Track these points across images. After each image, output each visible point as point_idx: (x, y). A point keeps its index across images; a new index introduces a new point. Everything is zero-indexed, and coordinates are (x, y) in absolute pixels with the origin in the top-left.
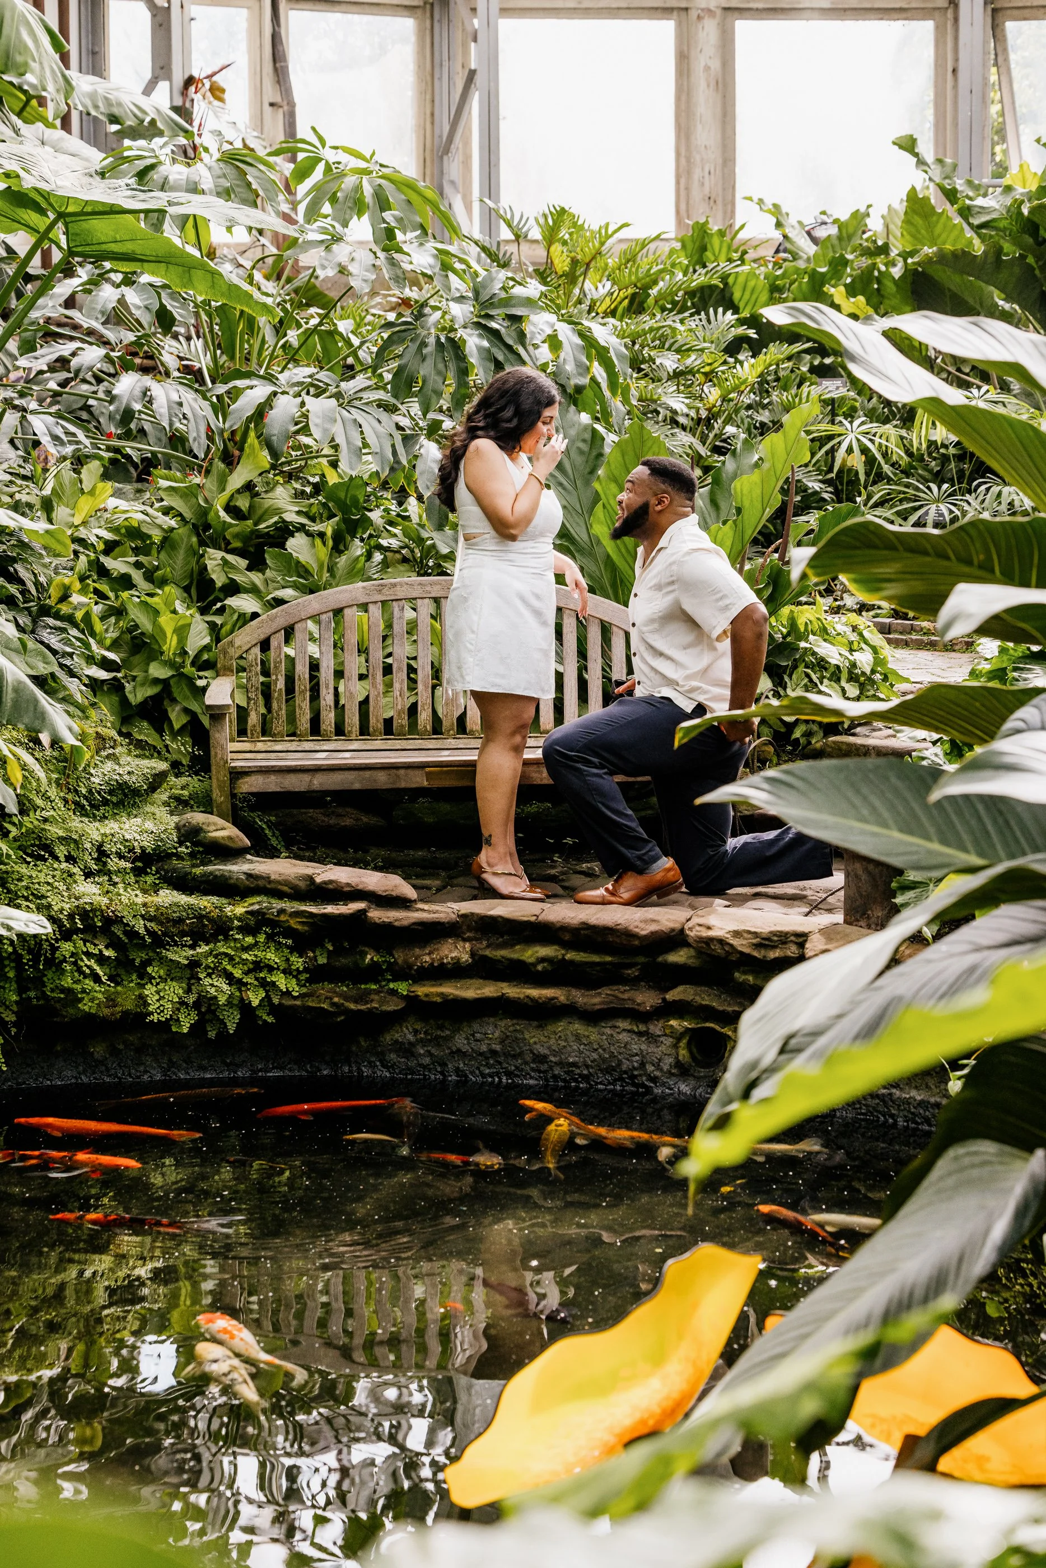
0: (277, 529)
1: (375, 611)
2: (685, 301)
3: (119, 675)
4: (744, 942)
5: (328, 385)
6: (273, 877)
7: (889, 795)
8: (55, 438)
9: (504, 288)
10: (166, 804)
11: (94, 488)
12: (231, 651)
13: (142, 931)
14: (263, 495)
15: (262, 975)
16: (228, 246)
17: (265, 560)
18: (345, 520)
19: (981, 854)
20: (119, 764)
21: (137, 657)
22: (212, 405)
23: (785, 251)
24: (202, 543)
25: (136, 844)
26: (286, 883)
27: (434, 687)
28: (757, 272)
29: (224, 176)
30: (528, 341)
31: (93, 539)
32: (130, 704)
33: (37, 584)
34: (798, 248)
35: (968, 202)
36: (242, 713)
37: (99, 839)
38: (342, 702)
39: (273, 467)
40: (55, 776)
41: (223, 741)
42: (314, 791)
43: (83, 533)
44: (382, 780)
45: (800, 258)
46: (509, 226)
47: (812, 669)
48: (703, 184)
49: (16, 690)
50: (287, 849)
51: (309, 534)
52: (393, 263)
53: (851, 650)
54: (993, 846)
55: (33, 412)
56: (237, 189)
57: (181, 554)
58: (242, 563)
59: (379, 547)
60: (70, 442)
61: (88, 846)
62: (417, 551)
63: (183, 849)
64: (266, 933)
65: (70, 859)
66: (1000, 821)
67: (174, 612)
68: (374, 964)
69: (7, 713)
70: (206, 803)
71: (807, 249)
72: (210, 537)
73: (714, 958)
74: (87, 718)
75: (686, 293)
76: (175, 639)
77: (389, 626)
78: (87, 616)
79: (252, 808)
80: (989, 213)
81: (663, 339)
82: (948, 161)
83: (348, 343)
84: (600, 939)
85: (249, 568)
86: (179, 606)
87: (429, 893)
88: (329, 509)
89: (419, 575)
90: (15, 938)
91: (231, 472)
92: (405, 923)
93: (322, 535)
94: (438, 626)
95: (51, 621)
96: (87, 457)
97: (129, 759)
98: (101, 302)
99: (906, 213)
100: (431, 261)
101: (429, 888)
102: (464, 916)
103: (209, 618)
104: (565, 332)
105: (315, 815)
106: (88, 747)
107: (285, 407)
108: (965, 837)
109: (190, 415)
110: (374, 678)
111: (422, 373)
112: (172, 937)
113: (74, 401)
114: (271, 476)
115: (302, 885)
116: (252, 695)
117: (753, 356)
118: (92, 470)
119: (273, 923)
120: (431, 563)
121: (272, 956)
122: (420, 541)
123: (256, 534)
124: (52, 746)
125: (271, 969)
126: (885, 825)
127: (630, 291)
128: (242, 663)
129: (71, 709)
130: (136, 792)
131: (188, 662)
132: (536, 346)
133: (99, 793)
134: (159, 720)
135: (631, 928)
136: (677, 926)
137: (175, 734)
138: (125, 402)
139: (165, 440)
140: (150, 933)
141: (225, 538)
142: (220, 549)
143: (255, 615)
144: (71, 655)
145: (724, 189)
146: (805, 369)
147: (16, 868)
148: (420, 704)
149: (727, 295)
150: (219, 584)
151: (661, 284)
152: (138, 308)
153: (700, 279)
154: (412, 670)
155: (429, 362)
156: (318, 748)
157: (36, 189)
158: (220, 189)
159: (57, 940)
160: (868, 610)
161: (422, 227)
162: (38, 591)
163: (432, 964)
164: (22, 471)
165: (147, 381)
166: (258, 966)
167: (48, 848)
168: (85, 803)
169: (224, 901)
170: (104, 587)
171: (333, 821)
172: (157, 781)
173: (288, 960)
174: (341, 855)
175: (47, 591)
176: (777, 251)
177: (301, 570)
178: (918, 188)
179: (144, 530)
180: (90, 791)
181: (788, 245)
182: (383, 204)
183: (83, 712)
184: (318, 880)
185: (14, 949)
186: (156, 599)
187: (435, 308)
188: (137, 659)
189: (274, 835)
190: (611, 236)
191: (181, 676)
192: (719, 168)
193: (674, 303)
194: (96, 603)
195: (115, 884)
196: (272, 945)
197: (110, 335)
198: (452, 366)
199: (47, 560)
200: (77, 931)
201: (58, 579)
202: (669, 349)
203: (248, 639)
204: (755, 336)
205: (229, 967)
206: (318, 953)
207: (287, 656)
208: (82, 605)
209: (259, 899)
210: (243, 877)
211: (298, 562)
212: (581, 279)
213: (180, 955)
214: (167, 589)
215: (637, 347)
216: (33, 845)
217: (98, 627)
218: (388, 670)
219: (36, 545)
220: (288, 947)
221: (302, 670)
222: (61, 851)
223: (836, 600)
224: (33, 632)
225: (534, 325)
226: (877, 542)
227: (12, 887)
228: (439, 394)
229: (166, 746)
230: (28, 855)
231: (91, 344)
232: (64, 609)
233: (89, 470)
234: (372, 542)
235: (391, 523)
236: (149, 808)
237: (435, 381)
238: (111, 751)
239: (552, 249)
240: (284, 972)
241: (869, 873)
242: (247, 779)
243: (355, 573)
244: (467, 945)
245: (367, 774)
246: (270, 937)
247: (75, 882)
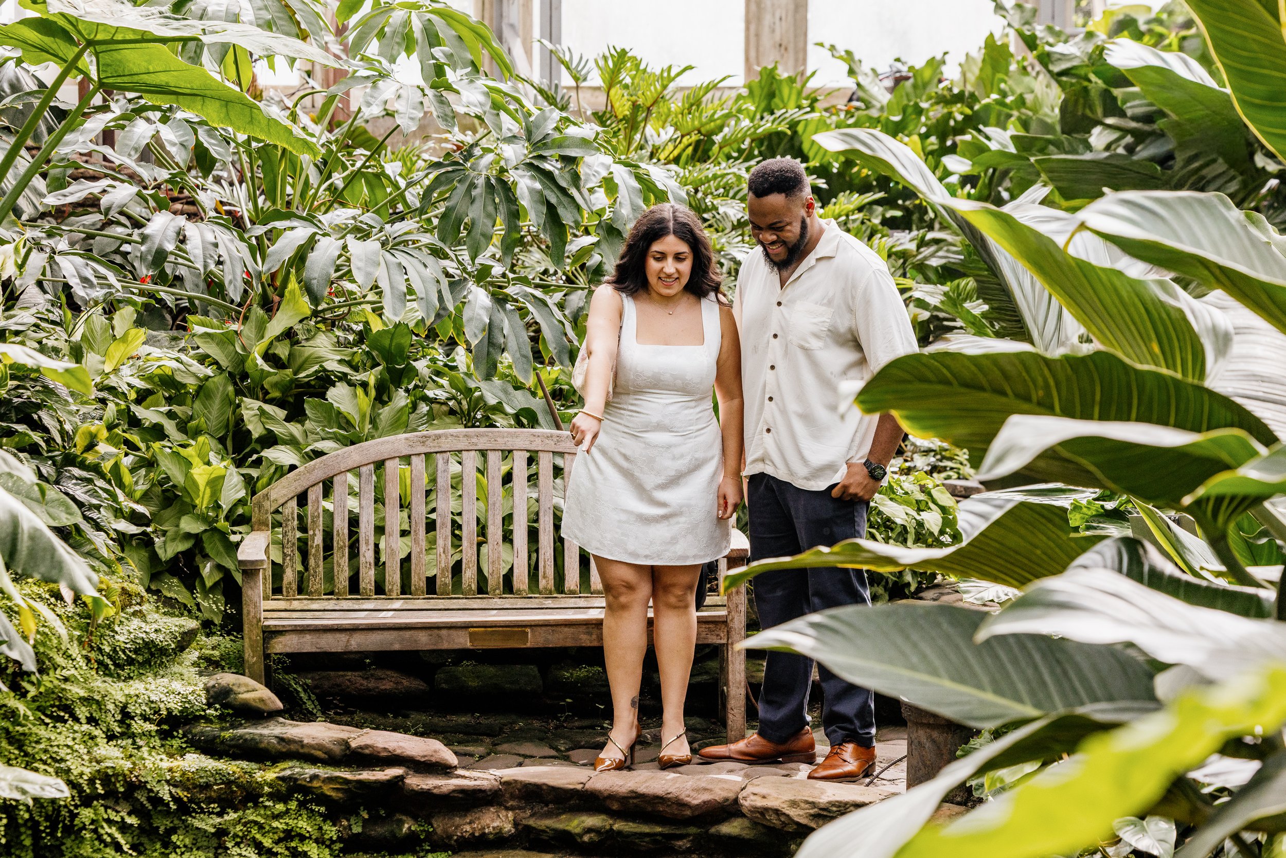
0: (318, 378)
1: (418, 463)
2: (751, 149)
3: (149, 530)
4: (801, 812)
5: (372, 227)
6: (306, 741)
7: (941, 642)
8: (85, 280)
9: (557, 129)
10: (194, 664)
11: (126, 335)
12: (267, 504)
13: (167, 797)
14: (304, 343)
15: (293, 844)
16: (275, 88)
17: (304, 410)
18: (389, 370)
19: (1037, 705)
20: (146, 622)
21: (169, 510)
22: (251, 247)
23: (858, 100)
24: (239, 392)
25: (162, 706)
26: (320, 747)
27: (479, 545)
28: (828, 121)
29: (266, 8)
30: (582, 183)
31: (125, 388)
32: (160, 560)
33: (63, 432)
34: (871, 96)
35: (1047, 48)
36: (278, 570)
37: (123, 700)
38: (383, 559)
39: (315, 314)
40: (77, 633)
41: (256, 599)
42: (351, 653)
43: (113, 381)
44: (424, 641)
45: (873, 106)
46: (568, 68)
47: (877, 529)
48: (773, 31)
49: (32, 538)
50: (324, 713)
51: (351, 384)
52: (441, 101)
53: (919, 510)
54: (1049, 696)
55: (61, 253)
56: (279, 22)
57: (216, 404)
58: (281, 413)
59: (425, 399)
60: (102, 286)
61: (111, 707)
62: (464, 403)
63: (211, 712)
64: (298, 800)
65: (91, 720)
66: (1058, 670)
67: (208, 463)
68: (412, 835)
69: (22, 562)
70: (237, 664)
71: (880, 98)
72: (248, 388)
73: (771, 830)
74: (113, 573)
75: (752, 141)
76: (208, 491)
77: (433, 480)
78: (116, 467)
79: (287, 670)
80: (1070, 60)
81: (727, 188)
82: (1028, 6)
83: (396, 186)
84: (650, 809)
85: (288, 419)
86: (212, 456)
87: (471, 760)
88: (373, 358)
89: (466, 427)
90: (31, 803)
91: (270, 318)
92: (445, 790)
93: (364, 385)
94: (484, 481)
95: (76, 471)
96: (119, 301)
97: (156, 616)
98: (136, 138)
99: (984, 60)
100: (482, 98)
101: (472, 755)
102: (507, 783)
103: (244, 471)
104: (622, 175)
105: (353, 679)
106: (113, 603)
107: (327, 249)
108: (1021, 687)
109: (225, 257)
110: (416, 534)
111: (471, 215)
112: (198, 804)
113: (107, 244)
114: (312, 323)
115: (337, 749)
116: (288, 551)
117: (822, 207)
118: (125, 316)
119: (305, 790)
120: (479, 416)
121: (304, 825)
122: (468, 391)
123: (297, 383)
124: (75, 602)
125: (302, 838)
126: (934, 672)
127: (694, 137)
128: (278, 517)
129: (97, 564)
130: (163, 651)
131: (222, 516)
132: (591, 190)
133: (124, 652)
134: (191, 579)
135: (683, 796)
136: (731, 795)
137: (206, 592)
138: (157, 242)
139: (202, 285)
140: (177, 800)
141: (263, 388)
142: (257, 399)
143: (293, 467)
144: (98, 508)
145: (796, 36)
146: (876, 221)
147: (34, 730)
148: (464, 561)
149: (797, 144)
150: (255, 435)
151: (726, 130)
152: (174, 144)
153: (767, 125)
154: (456, 526)
155: (479, 204)
156: (357, 607)
157: (63, 15)
158: (260, 22)
159: (76, 806)
160: (939, 472)
161: (473, 64)
162: (63, 440)
163: (473, 834)
164: (51, 317)
165: (181, 220)
166: (289, 835)
167: (68, 709)
168: (109, 662)
169: (254, 766)
170: (135, 438)
171: (372, 684)
172: (185, 641)
173: (320, 828)
174: (381, 720)
175: (72, 439)
176: (850, 100)
177: (342, 421)
178: (997, 36)
179: (178, 378)
180: (114, 650)
181: (860, 94)
182: (433, 39)
183: (110, 567)
184: (354, 744)
185: (31, 815)
186: (189, 449)
187: (487, 151)
188: (167, 513)
189: (309, 699)
190: (674, 79)
191: (215, 530)
192: (791, 13)
193: (740, 151)
194: (126, 455)
195: (139, 748)
196: (304, 812)
197: (145, 172)
198: (503, 208)
199: (74, 408)
200: (98, 797)
201: (85, 427)
202: (733, 197)
203: (284, 491)
204: (825, 186)
205: (258, 836)
206: (352, 821)
207: (326, 511)
208: (111, 455)
209: (290, 764)
210: (274, 741)
211: (339, 413)
212: (642, 125)
213: (207, 823)
214: (201, 439)
215: (700, 195)
216: (53, 706)
217: (127, 478)
218: (431, 526)
219: (63, 392)
220: (321, 815)
221: (341, 525)
222: (82, 712)
223: (906, 461)
224: (57, 482)
225: (589, 166)
226: (930, 375)
227: (30, 750)
228: (488, 238)
229: (198, 605)
230: (47, 716)
231: (123, 181)
232: (90, 458)
233: (121, 315)
234: (418, 392)
235: (438, 373)
236: (176, 668)
237: (484, 224)
238: (137, 608)
239: (612, 92)
240: (317, 841)
241: (934, 741)
242: (281, 639)
243: (400, 424)
244: (510, 814)
245: (407, 634)
246: (302, 805)
247: (97, 745)
